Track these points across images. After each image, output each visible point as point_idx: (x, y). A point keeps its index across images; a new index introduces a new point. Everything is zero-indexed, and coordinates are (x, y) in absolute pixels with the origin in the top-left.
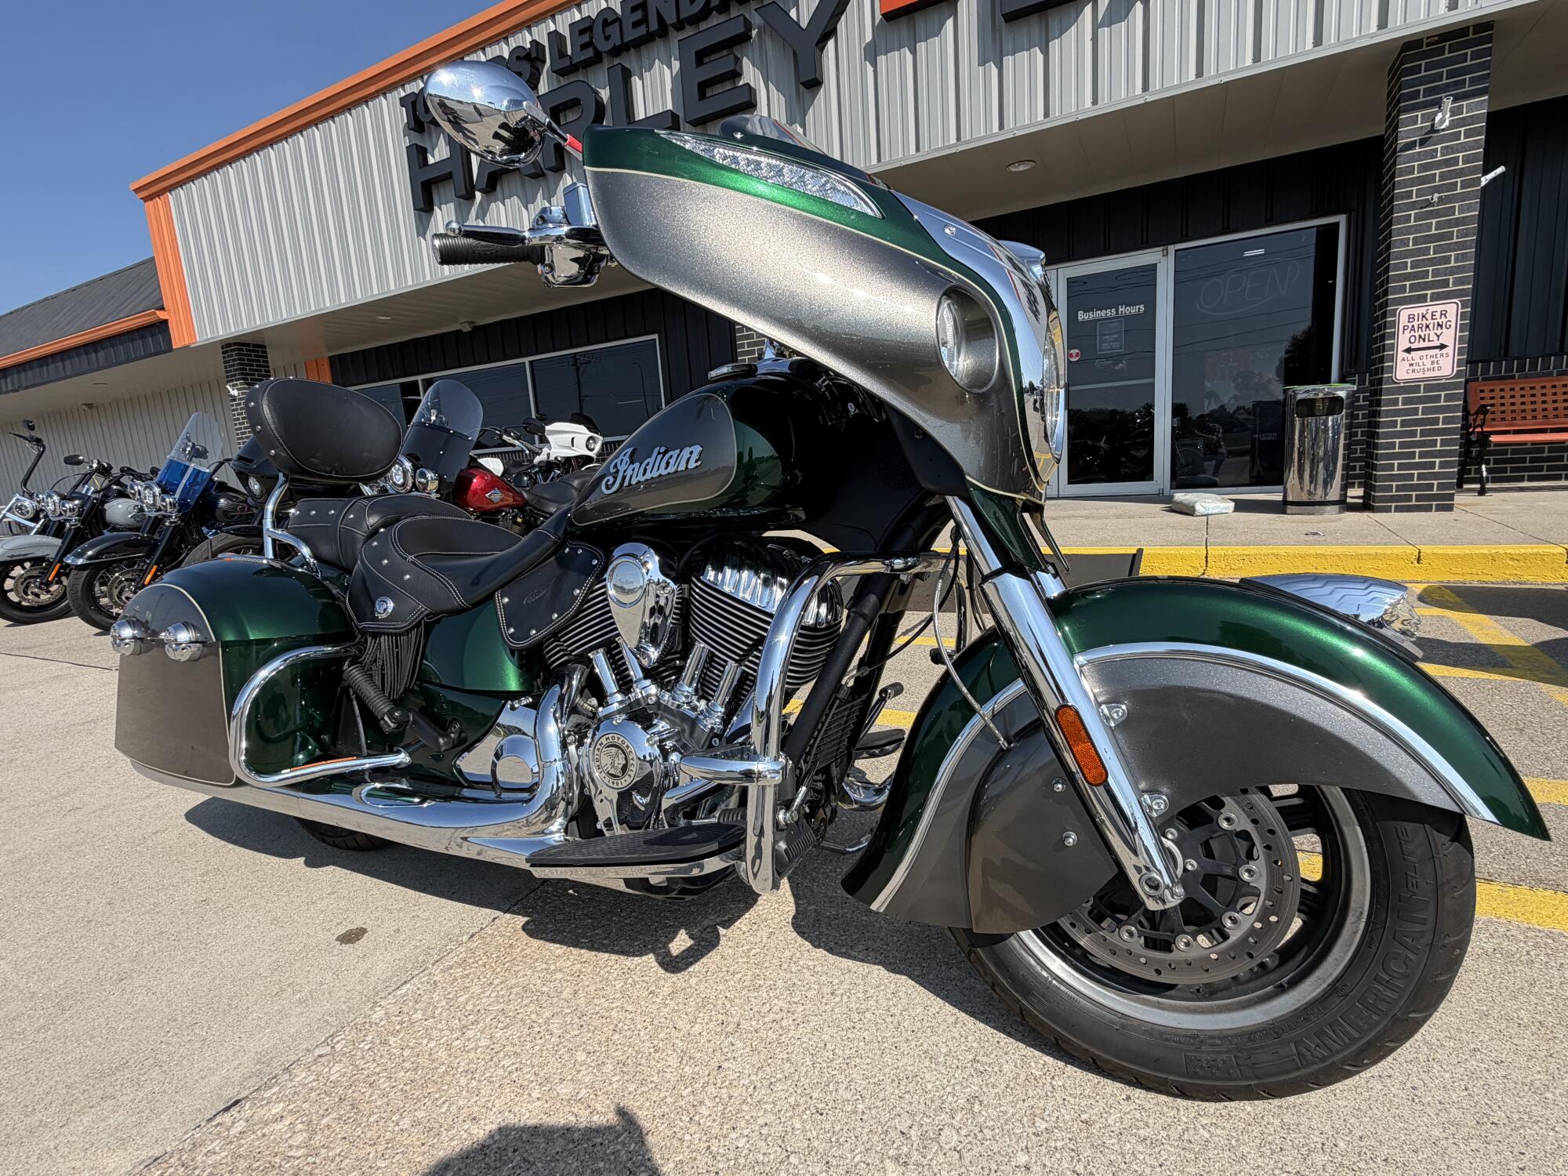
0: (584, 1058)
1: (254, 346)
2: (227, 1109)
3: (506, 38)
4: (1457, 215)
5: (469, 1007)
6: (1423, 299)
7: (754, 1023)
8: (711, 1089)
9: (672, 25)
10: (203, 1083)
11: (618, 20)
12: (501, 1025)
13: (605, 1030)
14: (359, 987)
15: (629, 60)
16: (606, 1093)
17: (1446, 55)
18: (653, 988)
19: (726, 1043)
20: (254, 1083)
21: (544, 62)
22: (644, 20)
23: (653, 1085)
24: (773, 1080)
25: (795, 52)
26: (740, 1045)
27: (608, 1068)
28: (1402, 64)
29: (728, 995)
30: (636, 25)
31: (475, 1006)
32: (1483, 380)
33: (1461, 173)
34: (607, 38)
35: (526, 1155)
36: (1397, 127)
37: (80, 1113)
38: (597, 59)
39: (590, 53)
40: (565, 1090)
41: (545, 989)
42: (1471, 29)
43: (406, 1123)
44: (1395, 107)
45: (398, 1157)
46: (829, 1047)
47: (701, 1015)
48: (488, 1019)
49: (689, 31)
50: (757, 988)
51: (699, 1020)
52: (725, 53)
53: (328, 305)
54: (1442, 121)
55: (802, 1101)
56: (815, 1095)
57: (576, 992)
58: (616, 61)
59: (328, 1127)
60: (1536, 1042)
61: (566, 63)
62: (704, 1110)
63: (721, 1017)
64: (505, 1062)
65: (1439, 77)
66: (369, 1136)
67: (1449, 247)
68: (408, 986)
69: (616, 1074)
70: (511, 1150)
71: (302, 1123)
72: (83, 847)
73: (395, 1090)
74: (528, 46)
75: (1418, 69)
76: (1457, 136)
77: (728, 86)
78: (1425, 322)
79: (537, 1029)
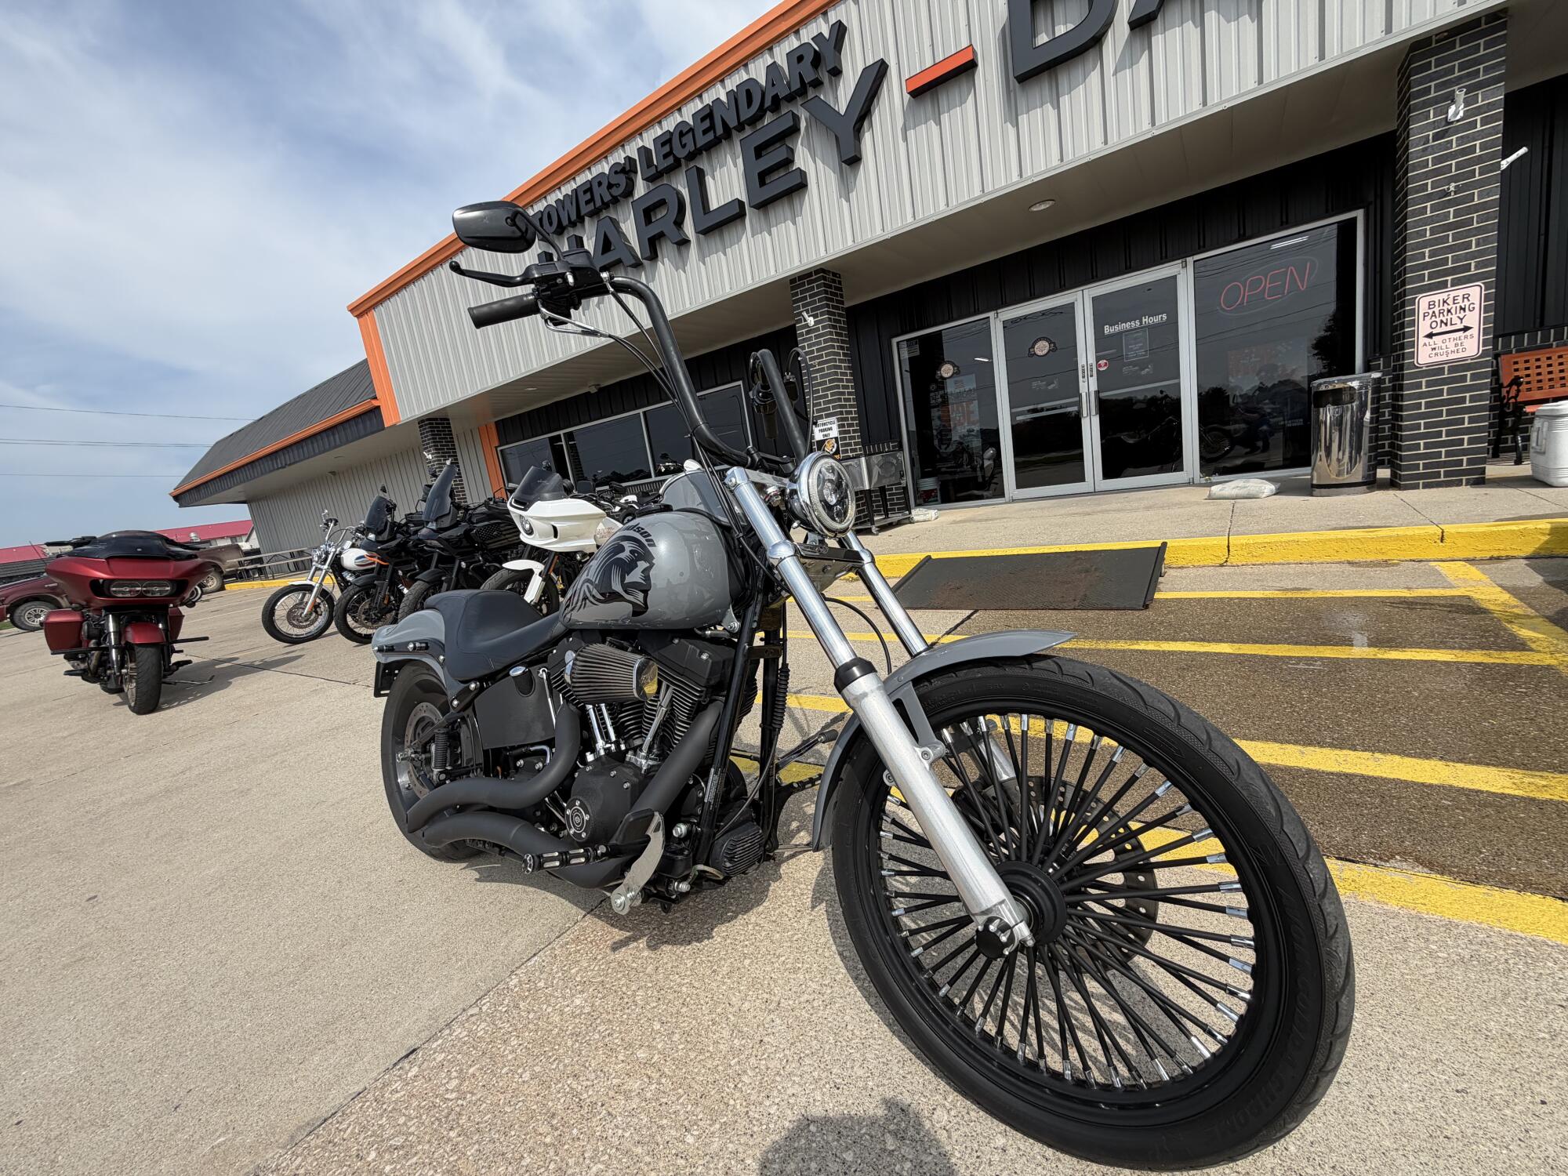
0: (658, 1027)
1: (441, 419)
2: (407, 1056)
3: (606, 157)
4: (1476, 201)
5: (578, 979)
6: (1444, 285)
7: (791, 1002)
8: (753, 1060)
9: (734, 128)
10: (393, 1033)
11: (691, 130)
12: (600, 995)
13: (676, 1003)
14: (501, 958)
15: (703, 164)
16: (673, 1059)
17: (1458, 49)
18: (715, 967)
19: (768, 1019)
20: (424, 1035)
21: (636, 172)
22: (712, 127)
23: (708, 1054)
24: (802, 1055)
25: (836, 137)
26: (778, 1021)
27: (676, 1037)
28: (1409, 65)
29: (773, 975)
30: (705, 132)
31: (582, 977)
32: (1517, 352)
33: (1480, 159)
34: (684, 146)
35: (610, 1110)
36: (1408, 125)
37: (312, 1053)
38: (677, 165)
39: (670, 160)
40: (642, 1054)
41: (634, 965)
42: (1483, 21)
43: (526, 1076)
44: (1405, 107)
45: (520, 1104)
46: (849, 1027)
47: (751, 993)
48: (591, 990)
49: (748, 131)
50: (796, 971)
51: (749, 998)
52: (778, 145)
53: (490, 384)
54: (1456, 113)
55: (824, 1075)
56: (834, 1071)
57: (657, 968)
58: (691, 165)
59: (474, 1075)
60: (1503, 1055)
61: (653, 171)
62: (745, 1078)
63: (766, 996)
64: (601, 1028)
65: (1451, 70)
66: (501, 1084)
67: (1470, 234)
68: (536, 958)
69: (681, 1043)
70: (600, 1104)
71: (456, 1071)
72: (324, 835)
73: (521, 1047)
74: (623, 162)
75: (1428, 66)
76: (1474, 124)
77: (782, 173)
78: (1446, 307)
79: (626, 1000)
